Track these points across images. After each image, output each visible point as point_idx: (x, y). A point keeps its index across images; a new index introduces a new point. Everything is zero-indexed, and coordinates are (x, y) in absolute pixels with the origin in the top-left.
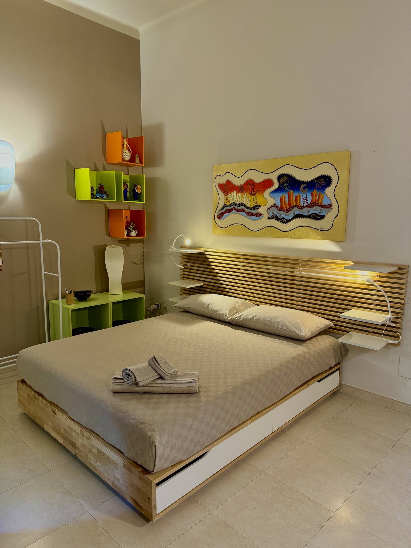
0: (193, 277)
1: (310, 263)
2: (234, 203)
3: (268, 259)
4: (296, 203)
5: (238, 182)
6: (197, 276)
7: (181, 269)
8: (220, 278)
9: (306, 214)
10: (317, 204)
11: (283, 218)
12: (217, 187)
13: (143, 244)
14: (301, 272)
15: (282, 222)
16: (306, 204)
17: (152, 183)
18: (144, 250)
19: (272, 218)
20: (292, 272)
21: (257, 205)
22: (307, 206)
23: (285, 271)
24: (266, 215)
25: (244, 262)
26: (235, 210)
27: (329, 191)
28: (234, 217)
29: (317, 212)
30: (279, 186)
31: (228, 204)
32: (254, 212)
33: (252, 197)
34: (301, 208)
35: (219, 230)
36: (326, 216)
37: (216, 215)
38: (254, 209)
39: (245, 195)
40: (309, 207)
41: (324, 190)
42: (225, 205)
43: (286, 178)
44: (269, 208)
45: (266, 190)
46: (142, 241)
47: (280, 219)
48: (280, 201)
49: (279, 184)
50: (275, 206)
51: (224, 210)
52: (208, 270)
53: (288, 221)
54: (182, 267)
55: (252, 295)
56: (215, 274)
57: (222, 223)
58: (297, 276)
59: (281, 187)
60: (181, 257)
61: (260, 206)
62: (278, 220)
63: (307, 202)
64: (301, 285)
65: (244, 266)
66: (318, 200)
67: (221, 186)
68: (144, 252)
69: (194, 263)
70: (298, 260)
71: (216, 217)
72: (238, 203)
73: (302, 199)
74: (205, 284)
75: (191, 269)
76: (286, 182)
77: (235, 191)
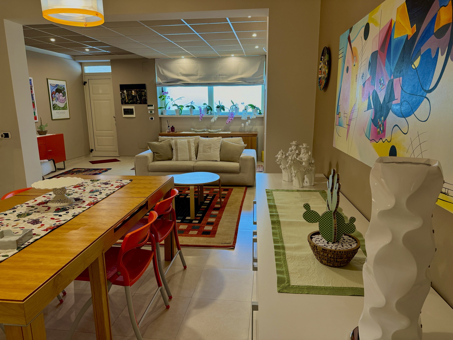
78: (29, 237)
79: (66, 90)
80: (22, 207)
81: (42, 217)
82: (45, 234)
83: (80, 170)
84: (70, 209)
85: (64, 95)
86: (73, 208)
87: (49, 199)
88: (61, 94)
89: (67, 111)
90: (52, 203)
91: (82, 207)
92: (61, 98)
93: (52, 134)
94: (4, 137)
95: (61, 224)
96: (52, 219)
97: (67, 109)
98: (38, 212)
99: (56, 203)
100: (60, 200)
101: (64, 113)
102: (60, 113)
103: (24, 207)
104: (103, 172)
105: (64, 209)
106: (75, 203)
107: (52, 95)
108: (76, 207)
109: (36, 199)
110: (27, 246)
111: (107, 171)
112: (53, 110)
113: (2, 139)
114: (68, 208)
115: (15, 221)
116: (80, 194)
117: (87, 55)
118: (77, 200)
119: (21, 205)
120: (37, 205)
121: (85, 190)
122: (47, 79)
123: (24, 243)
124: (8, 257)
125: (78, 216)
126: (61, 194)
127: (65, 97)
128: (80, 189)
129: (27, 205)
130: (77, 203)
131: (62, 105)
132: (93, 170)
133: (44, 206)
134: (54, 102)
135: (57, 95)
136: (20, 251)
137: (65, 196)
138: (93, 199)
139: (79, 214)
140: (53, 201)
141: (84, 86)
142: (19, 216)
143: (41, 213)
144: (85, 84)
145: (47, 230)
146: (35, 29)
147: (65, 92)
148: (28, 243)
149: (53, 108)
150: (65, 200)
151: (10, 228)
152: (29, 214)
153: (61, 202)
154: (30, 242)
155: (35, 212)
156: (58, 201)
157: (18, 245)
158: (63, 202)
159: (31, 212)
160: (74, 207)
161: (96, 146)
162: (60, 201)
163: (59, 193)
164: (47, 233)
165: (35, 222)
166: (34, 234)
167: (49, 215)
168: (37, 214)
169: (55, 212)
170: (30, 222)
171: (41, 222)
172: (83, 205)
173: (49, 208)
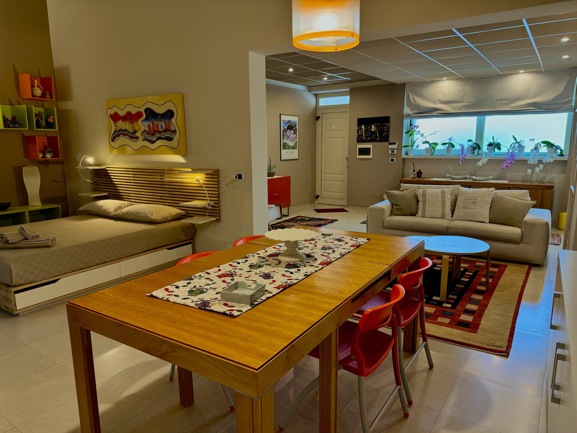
0: (101, 189)
1: (170, 172)
2: (121, 129)
3: (146, 171)
4: (157, 129)
5: (122, 113)
6: (104, 188)
7: (92, 183)
8: (118, 188)
9: (163, 137)
10: (169, 130)
11: (151, 140)
12: (109, 117)
13: (62, 165)
14: (167, 179)
15: (151, 143)
16: (162, 130)
17: (64, 115)
18: (64, 170)
19: (145, 140)
20: (163, 179)
21: (135, 131)
22: (163, 131)
23: (158, 179)
24: (141, 138)
25: (133, 174)
26: (122, 134)
27: (173, 120)
28: (122, 140)
29: (169, 135)
30: (146, 117)
31: (117, 130)
32: (134, 135)
33: (131, 125)
34: (160, 132)
35: (115, 151)
36: (174, 138)
37: (110, 139)
38: (134, 134)
39: (127, 123)
40: (164, 132)
41: (171, 120)
42: (115, 130)
43: (149, 111)
44: (142, 133)
45: (139, 120)
46: (61, 162)
47: (150, 141)
48: (148, 128)
49: (146, 115)
50: (145, 131)
51: (115, 135)
52: (109, 182)
53: (154, 142)
54: (90, 181)
55: (139, 198)
56: (114, 186)
57: (116, 144)
58: (165, 182)
59: (147, 117)
60: (91, 173)
61: (137, 131)
62: (148, 141)
63: (163, 129)
64: (168, 188)
65: (133, 177)
66: (169, 127)
67: (111, 116)
68: (64, 172)
69: (100, 178)
70: (164, 170)
71: (111, 140)
72: (123, 129)
73: (160, 126)
74: (110, 194)
75: (99, 183)
76: (149, 114)
77: (120, 120)
78: (261, 293)
79: (297, 127)
80: (254, 257)
81: (273, 272)
82: (277, 292)
83: (304, 218)
84: (301, 266)
85: (295, 132)
86: (305, 266)
87: (279, 252)
88: (292, 131)
89: (296, 151)
90: (283, 257)
91: (314, 266)
92: (292, 135)
93: (279, 177)
94: (238, 179)
95: (293, 283)
96: (283, 275)
97: (297, 149)
98: (269, 265)
99: (287, 257)
100: (292, 254)
101: (293, 152)
102: (289, 152)
103: (256, 258)
104: (329, 223)
105: (295, 266)
106: (306, 260)
107: (283, 133)
108: (307, 265)
109: (267, 249)
110: (259, 304)
111: (334, 222)
112: (283, 149)
113: (235, 180)
114: (299, 264)
115: (247, 272)
116: (311, 250)
117: (322, 84)
118: (308, 256)
119: (252, 255)
120: (268, 256)
121: (317, 246)
122: (280, 115)
123: (257, 299)
124: (242, 313)
125: (310, 276)
126: (293, 247)
127: (296, 134)
128: (311, 243)
129: (258, 255)
130: (308, 260)
131: (291, 144)
132: (318, 220)
133: (275, 259)
134: (285, 141)
135: (288, 132)
136: (253, 308)
137: (296, 250)
138: (325, 258)
139: (312, 274)
140: (284, 255)
141: (317, 122)
142: (251, 266)
143: (273, 267)
144: (317, 120)
145: (278, 288)
146: (275, 59)
147: (296, 129)
148: (260, 299)
149: (283, 147)
150: (296, 255)
151: (242, 279)
152: (260, 266)
153: (292, 257)
154: (262, 299)
155: (266, 264)
156: (290, 255)
157: (252, 301)
158: (294, 257)
159: (262, 263)
160: (306, 265)
161: (323, 192)
162: (291, 256)
163: (291, 247)
164: (279, 291)
165: (267, 276)
166: (267, 291)
167: (281, 271)
168: (269, 267)
169: (285, 267)
170: (262, 275)
171: (272, 278)
172: (315, 263)
173: (280, 262)
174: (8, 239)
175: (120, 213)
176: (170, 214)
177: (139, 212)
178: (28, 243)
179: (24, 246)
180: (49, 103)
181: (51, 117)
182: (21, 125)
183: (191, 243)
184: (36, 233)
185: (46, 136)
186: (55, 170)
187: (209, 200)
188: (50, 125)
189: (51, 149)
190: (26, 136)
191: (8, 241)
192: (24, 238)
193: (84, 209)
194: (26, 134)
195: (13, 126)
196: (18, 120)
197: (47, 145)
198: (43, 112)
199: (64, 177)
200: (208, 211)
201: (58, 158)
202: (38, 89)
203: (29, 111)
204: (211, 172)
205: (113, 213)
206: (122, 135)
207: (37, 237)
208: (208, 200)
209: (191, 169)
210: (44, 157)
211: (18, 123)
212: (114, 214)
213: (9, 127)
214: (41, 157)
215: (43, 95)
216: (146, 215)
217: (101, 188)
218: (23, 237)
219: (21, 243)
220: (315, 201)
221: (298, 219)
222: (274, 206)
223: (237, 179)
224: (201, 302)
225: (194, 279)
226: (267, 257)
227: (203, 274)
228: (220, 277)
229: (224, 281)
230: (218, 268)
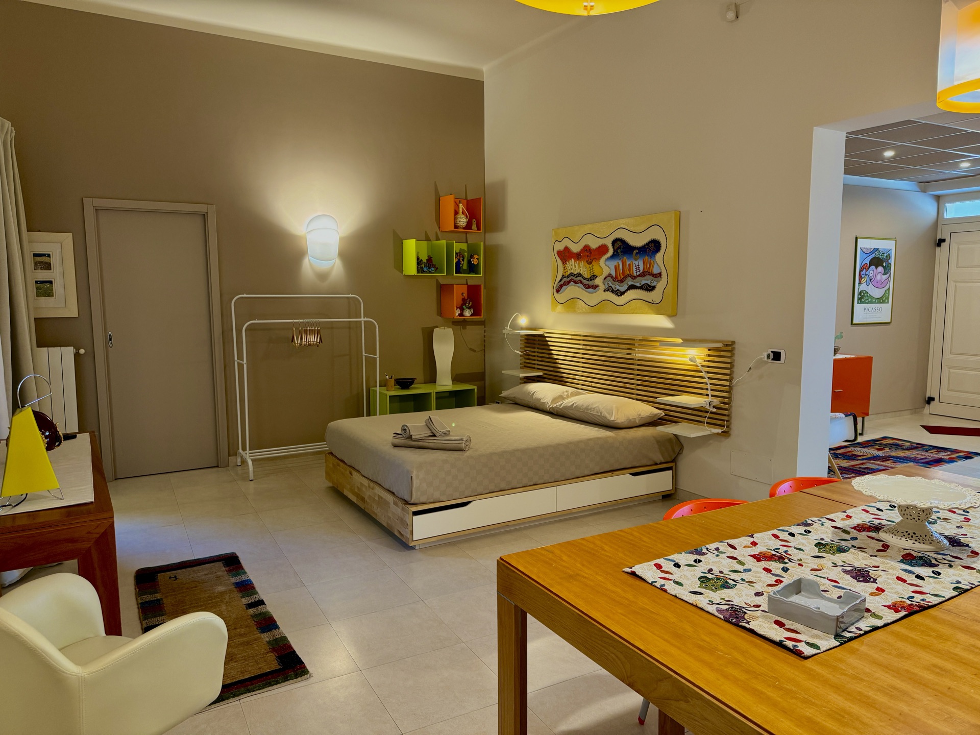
0: (533, 366)
1: (644, 343)
2: (572, 273)
3: (605, 340)
4: (629, 272)
5: (576, 248)
6: (538, 365)
7: (521, 356)
8: (559, 366)
9: (638, 285)
10: (649, 272)
11: (618, 290)
12: (556, 255)
13: (483, 326)
14: (638, 354)
15: (617, 294)
16: (638, 273)
17: (492, 253)
18: (485, 334)
19: (608, 290)
20: (630, 354)
21: (593, 276)
22: (639, 276)
23: (623, 353)
24: (602, 287)
25: (583, 345)
26: (573, 281)
27: (659, 257)
28: (573, 290)
29: (648, 282)
30: (613, 253)
31: (567, 274)
32: (591, 283)
33: (588, 266)
34: (634, 278)
35: (559, 308)
36: (657, 287)
37: (555, 288)
38: (591, 280)
39: (582, 264)
40: (641, 277)
41: (655, 256)
42: (563, 275)
43: (619, 243)
44: (605, 279)
45: (601, 258)
46: (483, 323)
47: (615, 291)
48: (614, 271)
49: (614, 250)
50: (610, 275)
51: (562, 282)
52: (547, 356)
53: (622, 293)
54: (520, 353)
55: (590, 384)
56: (554, 361)
57: (561, 297)
58: (633, 359)
59: (615, 253)
60: (521, 340)
61: (596, 277)
62: (613, 293)
63: (640, 271)
64: (638, 370)
65: (583, 349)
66: (649, 268)
67: (559, 253)
68: (485, 336)
69: (534, 348)
70: (634, 340)
71: (555, 291)
72: (575, 273)
73: (634, 268)
74: (546, 374)
75: (532, 356)
76: (619, 248)
77: (572, 259)
78: (857, 615)
79: (892, 261)
80: (823, 525)
81: (873, 566)
82: (895, 619)
83: (900, 443)
84: (941, 565)
85: (887, 270)
86: (951, 566)
87: (878, 521)
88: (880, 269)
89: (887, 307)
90: (892, 535)
91: (975, 569)
92: (879, 277)
93: (848, 356)
94: (772, 360)
95: (930, 604)
96: (899, 578)
97: (888, 302)
98: (861, 549)
99: (903, 539)
100: (914, 534)
101: (880, 310)
102: (870, 310)
103: (827, 528)
104: (960, 458)
105: (925, 562)
106: (950, 550)
107: (860, 271)
108: (957, 563)
109: (849, 512)
110: (856, 638)
111: (972, 458)
112: (858, 303)
113: (766, 363)
114: (936, 559)
115: (813, 557)
116: (958, 527)
117: (959, 176)
118: (954, 542)
119: (819, 520)
120: (854, 528)
122: (856, 238)
123: (848, 625)
124: (818, 651)
125: (968, 593)
126: (919, 519)
127: (888, 275)
129: (830, 522)
130: (955, 551)
131: (876, 293)
132: (932, 450)
133: (873, 538)
134: (863, 287)
135: (872, 271)
136: (841, 644)
137: (925, 525)
139: (972, 588)
140: (894, 531)
141: (938, 249)
142: (820, 545)
143: (871, 556)
144: (939, 245)
145: (895, 608)
146: (859, 136)
147: (890, 264)
148: (856, 628)
149: (859, 299)
150: (926, 536)
151: (805, 573)
152: (841, 550)
153: (916, 540)
154: (860, 629)
155: (853, 546)
156: (909, 534)
157: (838, 629)
158: (921, 541)
159: (843, 544)
160: (952, 564)
161: (944, 392)
162: (912, 537)
163: (913, 517)
164: (898, 618)
165: (861, 575)
166: (868, 610)
167: (894, 568)
168: (861, 554)
169: (901, 561)
170: (849, 571)
171: (875, 581)
172: (974, 562)
173: (886, 547)
174: (411, 434)
175: (561, 406)
176: (640, 415)
177: (590, 408)
178: (435, 441)
179: (431, 445)
180: (474, 237)
181: (476, 257)
182: (437, 268)
183: (672, 470)
184: (446, 428)
185: (467, 284)
186: (473, 333)
187: (712, 396)
188: (473, 269)
189: (471, 303)
190: (441, 285)
191: (411, 435)
192: (431, 434)
193: (509, 395)
194: (442, 282)
195: (427, 270)
196: (434, 263)
197: (466, 298)
198: (466, 249)
199: (485, 346)
200: (708, 415)
201: (479, 317)
202: (463, 216)
203: (449, 248)
204: (719, 345)
205: (550, 405)
206: (572, 283)
207: (447, 433)
208: (710, 395)
209: (682, 339)
210: (461, 315)
211: (434, 266)
212: (552, 406)
213: (423, 272)
214: (457, 314)
215: (469, 226)
216: (601, 413)
217: (534, 364)
218: (430, 432)
219: (427, 441)
220: (924, 407)
221: (884, 442)
222: (842, 415)
223: (770, 360)
224: (727, 607)
225: (707, 553)
226: (853, 530)
227: (723, 547)
228: (758, 558)
229: (767, 570)
230: (751, 540)
